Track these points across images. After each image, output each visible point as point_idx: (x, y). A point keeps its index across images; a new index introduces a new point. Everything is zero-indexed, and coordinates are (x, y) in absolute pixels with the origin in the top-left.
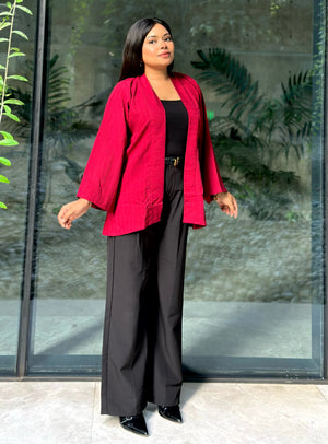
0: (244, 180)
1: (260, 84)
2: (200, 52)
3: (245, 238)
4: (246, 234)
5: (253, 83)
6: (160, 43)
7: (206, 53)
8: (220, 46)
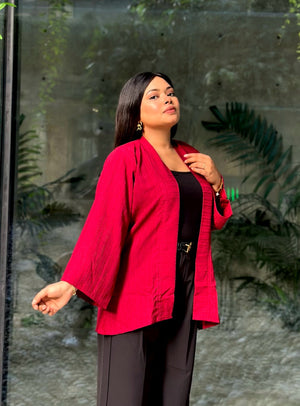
0: (274, 279)
1: (294, 150)
2: (213, 109)
3: (275, 356)
4: (276, 350)
5: (285, 149)
6: (163, 97)
7: (222, 108)
8: (242, 100)
